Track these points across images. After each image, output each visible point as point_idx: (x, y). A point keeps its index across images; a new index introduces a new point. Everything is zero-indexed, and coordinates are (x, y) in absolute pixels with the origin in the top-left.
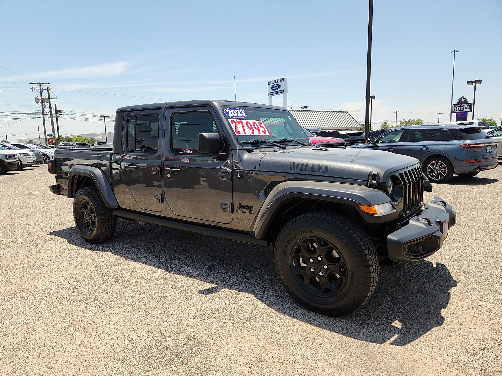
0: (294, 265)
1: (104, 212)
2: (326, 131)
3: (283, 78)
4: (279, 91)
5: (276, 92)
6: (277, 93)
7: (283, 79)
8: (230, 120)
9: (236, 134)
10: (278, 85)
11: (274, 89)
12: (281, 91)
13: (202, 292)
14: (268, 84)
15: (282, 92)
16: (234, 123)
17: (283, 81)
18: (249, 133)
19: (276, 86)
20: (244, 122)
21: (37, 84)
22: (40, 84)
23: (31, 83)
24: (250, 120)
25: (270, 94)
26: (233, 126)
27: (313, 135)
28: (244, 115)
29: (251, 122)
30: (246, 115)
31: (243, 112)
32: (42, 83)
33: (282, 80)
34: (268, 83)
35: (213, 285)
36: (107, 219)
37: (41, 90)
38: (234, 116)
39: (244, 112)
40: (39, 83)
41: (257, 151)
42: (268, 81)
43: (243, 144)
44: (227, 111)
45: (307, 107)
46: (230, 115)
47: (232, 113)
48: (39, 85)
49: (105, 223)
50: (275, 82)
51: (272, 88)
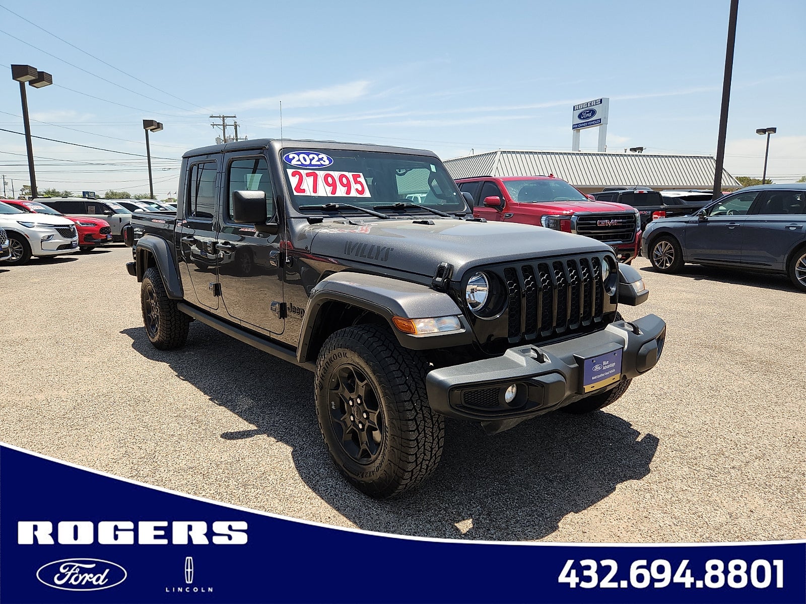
0: (333, 407)
1: (168, 305)
2: (635, 192)
3: (601, 98)
4: (592, 121)
5: (587, 122)
6: (588, 124)
7: (601, 100)
8: (290, 171)
9: (295, 193)
10: (590, 111)
11: (584, 118)
12: (596, 120)
13: (228, 436)
14: (574, 110)
15: (598, 122)
16: (297, 177)
17: (601, 103)
18: (324, 191)
19: (587, 113)
20: (321, 174)
21: (220, 117)
22: (224, 117)
23: (211, 117)
24: (335, 172)
25: (576, 127)
26: (294, 181)
27: (585, 199)
28: (327, 162)
29: (336, 174)
30: (330, 164)
31: (325, 158)
32: (225, 117)
33: (599, 103)
34: (574, 107)
35: (253, 427)
36: (173, 315)
37: (224, 126)
38: (302, 165)
39: (328, 159)
40: (222, 116)
41: (327, 221)
42: (574, 105)
43: (302, 209)
44: (291, 156)
45: (641, 149)
46: (294, 162)
47: (299, 160)
48: (222, 118)
49: (169, 320)
50: (586, 106)
51: (580, 116)
